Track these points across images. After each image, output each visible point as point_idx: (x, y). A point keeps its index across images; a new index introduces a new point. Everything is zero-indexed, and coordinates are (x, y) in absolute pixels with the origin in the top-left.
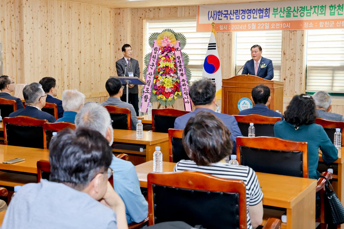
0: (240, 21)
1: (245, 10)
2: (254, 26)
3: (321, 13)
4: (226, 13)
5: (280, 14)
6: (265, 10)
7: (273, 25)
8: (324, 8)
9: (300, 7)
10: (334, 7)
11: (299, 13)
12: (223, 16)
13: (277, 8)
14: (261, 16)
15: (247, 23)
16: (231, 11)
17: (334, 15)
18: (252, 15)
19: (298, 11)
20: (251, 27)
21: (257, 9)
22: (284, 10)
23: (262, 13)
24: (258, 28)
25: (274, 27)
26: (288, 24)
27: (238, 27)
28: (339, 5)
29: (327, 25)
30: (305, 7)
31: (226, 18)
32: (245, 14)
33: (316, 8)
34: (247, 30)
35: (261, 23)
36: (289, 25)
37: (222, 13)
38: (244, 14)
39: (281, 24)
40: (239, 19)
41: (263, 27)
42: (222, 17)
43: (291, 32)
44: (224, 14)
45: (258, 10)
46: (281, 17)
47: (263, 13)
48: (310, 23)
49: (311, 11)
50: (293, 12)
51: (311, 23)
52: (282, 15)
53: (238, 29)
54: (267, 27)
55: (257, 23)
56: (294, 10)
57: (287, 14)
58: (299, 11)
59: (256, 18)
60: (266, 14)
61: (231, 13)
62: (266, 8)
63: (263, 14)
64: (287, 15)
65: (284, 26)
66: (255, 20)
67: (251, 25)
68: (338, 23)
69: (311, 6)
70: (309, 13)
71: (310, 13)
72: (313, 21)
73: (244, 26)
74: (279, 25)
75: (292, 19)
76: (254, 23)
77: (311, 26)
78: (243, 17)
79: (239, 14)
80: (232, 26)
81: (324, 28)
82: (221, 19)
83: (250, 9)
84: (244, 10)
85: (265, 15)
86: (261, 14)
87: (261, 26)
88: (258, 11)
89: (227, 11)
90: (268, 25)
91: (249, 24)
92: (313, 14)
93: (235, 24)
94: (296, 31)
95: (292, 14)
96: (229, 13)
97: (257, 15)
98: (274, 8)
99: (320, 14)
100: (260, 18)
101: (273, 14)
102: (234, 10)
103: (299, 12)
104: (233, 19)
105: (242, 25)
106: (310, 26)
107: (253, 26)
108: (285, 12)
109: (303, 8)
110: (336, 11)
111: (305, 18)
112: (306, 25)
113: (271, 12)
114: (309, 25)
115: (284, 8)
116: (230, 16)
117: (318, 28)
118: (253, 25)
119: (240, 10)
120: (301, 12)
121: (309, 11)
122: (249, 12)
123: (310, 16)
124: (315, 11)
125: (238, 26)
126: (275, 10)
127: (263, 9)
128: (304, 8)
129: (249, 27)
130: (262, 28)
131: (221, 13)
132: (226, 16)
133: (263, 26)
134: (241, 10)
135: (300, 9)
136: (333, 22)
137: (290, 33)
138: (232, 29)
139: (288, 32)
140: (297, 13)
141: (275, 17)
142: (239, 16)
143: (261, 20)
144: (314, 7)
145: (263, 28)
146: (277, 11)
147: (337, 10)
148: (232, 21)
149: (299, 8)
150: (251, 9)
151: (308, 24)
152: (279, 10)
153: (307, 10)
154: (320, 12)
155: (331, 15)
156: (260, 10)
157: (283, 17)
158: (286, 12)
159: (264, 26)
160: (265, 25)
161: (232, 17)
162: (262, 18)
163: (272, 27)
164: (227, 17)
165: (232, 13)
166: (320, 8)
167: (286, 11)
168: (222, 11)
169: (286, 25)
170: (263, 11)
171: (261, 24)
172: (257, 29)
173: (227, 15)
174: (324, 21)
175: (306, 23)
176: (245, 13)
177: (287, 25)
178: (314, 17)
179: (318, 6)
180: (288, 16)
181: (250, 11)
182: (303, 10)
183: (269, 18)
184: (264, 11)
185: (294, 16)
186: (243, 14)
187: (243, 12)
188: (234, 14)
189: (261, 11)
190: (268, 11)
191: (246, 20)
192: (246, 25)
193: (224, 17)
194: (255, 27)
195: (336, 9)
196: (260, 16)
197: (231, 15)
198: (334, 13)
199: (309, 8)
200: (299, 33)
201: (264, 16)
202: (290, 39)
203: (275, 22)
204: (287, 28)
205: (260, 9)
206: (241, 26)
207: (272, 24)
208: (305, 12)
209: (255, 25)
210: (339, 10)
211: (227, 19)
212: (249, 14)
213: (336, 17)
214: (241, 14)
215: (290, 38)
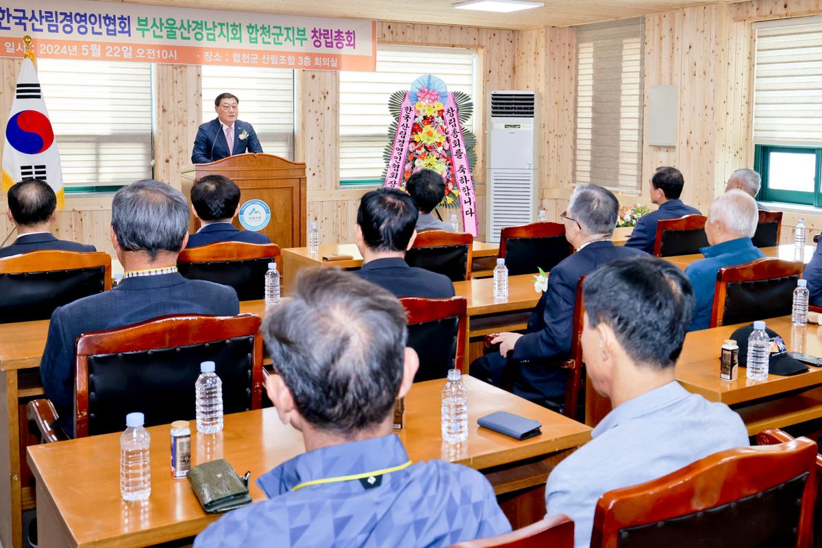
0: (61, 35)
1: (71, 13)
2: (97, 51)
3: (233, 36)
4: (21, 14)
5: (154, 31)
6: (119, 19)
7: (141, 51)
8: (238, 29)
9: (193, 22)
10: (254, 30)
11: (192, 34)
12: (13, 21)
13: (146, 18)
14: (111, 30)
15: (79, 44)
16: (33, 12)
17: (256, 42)
18: (89, 26)
19: (191, 29)
20: (90, 51)
21: (100, 15)
22: (162, 24)
23: (112, 24)
24: (107, 55)
25: (142, 55)
26: (171, 52)
27: (54, 49)
28: (263, 25)
29: (246, 60)
30: (202, 22)
31: (23, 26)
32: (72, 23)
33: (224, 28)
34: (80, 57)
35: (113, 45)
36: (174, 54)
37: (9, 15)
38: (69, 23)
39: (158, 51)
40: (57, 31)
41: (118, 54)
42: (8, 22)
43: (176, 68)
44: (14, 18)
45: (104, 17)
46: (155, 36)
47: (114, 24)
48: (215, 54)
49: (214, 31)
50: (180, 29)
51: (217, 53)
52: (158, 32)
53: (55, 53)
54: (130, 55)
55: (103, 45)
56: (182, 26)
57: (168, 31)
58: (193, 27)
59: (101, 34)
60: (123, 28)
61: (33, 17)
62: (122, 16)
63: (115, 26)
64: (168, 35)
65: (165, 56)
66: (97, 37)
67: (89, 48)
68: (264, 57)
69: (214, 22)
70: (211, 34)
71: (214, 35)
72: (222, 51)
73: (71, 49)
74: (153, 52)
75: (179, 42)
76: (97, 43)
77: (217, 60)
78: (68, 29)
79: (57, 22)
80: (41, 46)
81: (242, 64)
82: (9, 28)
83: (82, 13)
84: (69, 14)
85: (121, 30)
86: (112, 27)
87: (114, 52)
88: (103, 20)
89: (23, 11)
90: (128, 52)
91: (83, 46)
92: (219, 36)
93: (46, 42)
94: (185, 66)
95: (178, 33)
96: (29, 15)
97: (100, 27)
98: (139, 18)
99: (232, 38)
100: (108, 34)
101: (137, 29)
102: (40, 11)
103: (193, 30)
104: (41, 30)
105: (67, 48)
106: (216, 58)
107: (95, 51)
108: (163, 27)
109: (199, 25)
110: (258, 35)
111: (204, 43)
112: (207, 55)
113: (134, 25)
114: (213, 58)
115: (161, 19)
116: (33, 24)
117: (231, 63)
118: (93, 47)
119: (56, 12)
120: (195, 31)
121: (212, 32)
122: (81, 18)
123: (214, 40)
124: (222, 33)
125: (57, 47)
126: (142, 21)
127: (114, 16)
128: (201, 24)
129: (85, 52)
130: (115, 55)
131: (6, 14)
132: (20, 21)
133: (117, 52)
134: (61, 14)
135: (194, 25)
136: (256, 55)
137: (175, 70)
138: (41, 52)
139: (171, 68)
140: (189, 33)
141: (143, 37)
142: (57, 26)
143: (111, 39)
144: (219, 24)
145: (119, 56)
146: (147, 22)
147: (261, 35)
148: (37, 35)
149: (191, 23)
150: (85, 14)
151: (211, 55)
152: (150, 23)
153: (206, 29)
154: (231, 35)
155: (251, 42)
156: (107, 17)
157: (162, 37)
158: (165, 27)
159: (121, 53)
160: (123, 49)
161: (37, 25)
162: (115, 35)
163: (139, 55)
164: (25, 24)
165: (37, 16)
166: (230, 28)
167: (166, 25)
168: (8, 9)
169: (169, 54)
170: (114, 20)
171: (113, 48)
172: (103, 58)
173: (23, 21)
174: (241, 51)
175: (206, 53)
176: (71, 21)
177: (171, 55)
178: (221, 43)
179: (227, 23)
180: (171, 36)
181: (83, 17)
182: (199, 28)
183: (130, 36)
184: (118, 22)
185: (183, 38)
186: (65, 22)
187: (65, 19)
188: (44, 20)
189: (110, 21)
190: (126, 22)
191: (75, 35)
192: (76, 46)
193: (16, 24)
194: (99, 54)
195: (259, 33)
196: (108, 30)
197: (34, 21)
198: (256, 38)
199: (210, 25)
200: (191, 70)
201: (119, 32)
202: (173, 81)
203: (146, 47)
204: (171, 60)
205: (107, 15)
206: (65, 47)
207: (139, 50)
208: (205, 33)
209: (99, 48)
210: (263, 36)
211: (25, 30)
212: (83, 23)
213: (259, 46)
214: (61, 22)
215: (175, 79)
